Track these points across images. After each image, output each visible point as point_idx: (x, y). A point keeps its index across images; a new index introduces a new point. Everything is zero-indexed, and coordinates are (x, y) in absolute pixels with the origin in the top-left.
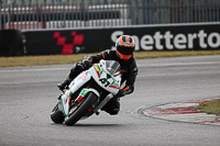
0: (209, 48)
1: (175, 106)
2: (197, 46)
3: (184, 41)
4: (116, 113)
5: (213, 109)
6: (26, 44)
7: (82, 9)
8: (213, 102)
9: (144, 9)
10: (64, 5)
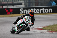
1: (36, 28)
3: (39, 11)
5: (46, 29)
8: (46, 27)
9: (28, 2)
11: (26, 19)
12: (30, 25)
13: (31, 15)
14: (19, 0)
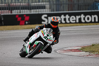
0: (86, 22)
1: (71, 48)
2: (80, 22)
3: (75, 19)
4: (50, 52)
5: (88, 50)
6: (3, 21)
7: (29, 5)
8: (88, 47)
9: (56, 4)
10: (20, 3)
11: (44, 33)
12: (51, 42)
13: (53, 26)
14: (41, 0)
